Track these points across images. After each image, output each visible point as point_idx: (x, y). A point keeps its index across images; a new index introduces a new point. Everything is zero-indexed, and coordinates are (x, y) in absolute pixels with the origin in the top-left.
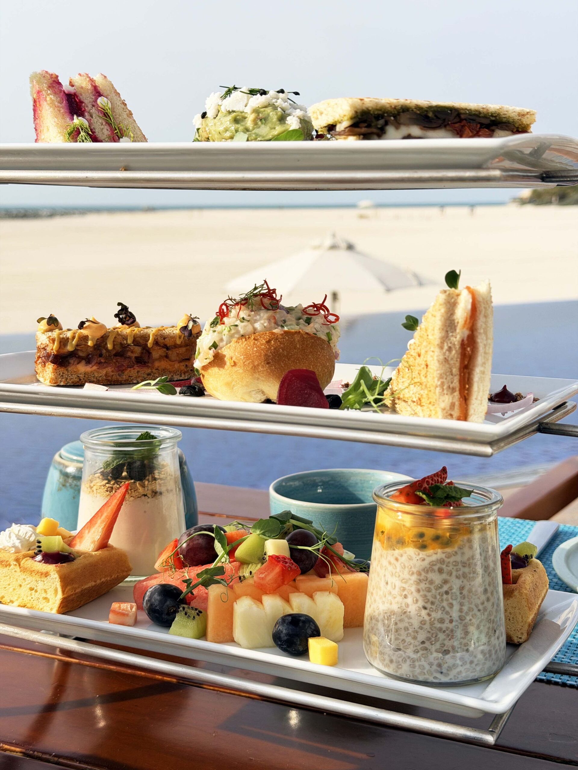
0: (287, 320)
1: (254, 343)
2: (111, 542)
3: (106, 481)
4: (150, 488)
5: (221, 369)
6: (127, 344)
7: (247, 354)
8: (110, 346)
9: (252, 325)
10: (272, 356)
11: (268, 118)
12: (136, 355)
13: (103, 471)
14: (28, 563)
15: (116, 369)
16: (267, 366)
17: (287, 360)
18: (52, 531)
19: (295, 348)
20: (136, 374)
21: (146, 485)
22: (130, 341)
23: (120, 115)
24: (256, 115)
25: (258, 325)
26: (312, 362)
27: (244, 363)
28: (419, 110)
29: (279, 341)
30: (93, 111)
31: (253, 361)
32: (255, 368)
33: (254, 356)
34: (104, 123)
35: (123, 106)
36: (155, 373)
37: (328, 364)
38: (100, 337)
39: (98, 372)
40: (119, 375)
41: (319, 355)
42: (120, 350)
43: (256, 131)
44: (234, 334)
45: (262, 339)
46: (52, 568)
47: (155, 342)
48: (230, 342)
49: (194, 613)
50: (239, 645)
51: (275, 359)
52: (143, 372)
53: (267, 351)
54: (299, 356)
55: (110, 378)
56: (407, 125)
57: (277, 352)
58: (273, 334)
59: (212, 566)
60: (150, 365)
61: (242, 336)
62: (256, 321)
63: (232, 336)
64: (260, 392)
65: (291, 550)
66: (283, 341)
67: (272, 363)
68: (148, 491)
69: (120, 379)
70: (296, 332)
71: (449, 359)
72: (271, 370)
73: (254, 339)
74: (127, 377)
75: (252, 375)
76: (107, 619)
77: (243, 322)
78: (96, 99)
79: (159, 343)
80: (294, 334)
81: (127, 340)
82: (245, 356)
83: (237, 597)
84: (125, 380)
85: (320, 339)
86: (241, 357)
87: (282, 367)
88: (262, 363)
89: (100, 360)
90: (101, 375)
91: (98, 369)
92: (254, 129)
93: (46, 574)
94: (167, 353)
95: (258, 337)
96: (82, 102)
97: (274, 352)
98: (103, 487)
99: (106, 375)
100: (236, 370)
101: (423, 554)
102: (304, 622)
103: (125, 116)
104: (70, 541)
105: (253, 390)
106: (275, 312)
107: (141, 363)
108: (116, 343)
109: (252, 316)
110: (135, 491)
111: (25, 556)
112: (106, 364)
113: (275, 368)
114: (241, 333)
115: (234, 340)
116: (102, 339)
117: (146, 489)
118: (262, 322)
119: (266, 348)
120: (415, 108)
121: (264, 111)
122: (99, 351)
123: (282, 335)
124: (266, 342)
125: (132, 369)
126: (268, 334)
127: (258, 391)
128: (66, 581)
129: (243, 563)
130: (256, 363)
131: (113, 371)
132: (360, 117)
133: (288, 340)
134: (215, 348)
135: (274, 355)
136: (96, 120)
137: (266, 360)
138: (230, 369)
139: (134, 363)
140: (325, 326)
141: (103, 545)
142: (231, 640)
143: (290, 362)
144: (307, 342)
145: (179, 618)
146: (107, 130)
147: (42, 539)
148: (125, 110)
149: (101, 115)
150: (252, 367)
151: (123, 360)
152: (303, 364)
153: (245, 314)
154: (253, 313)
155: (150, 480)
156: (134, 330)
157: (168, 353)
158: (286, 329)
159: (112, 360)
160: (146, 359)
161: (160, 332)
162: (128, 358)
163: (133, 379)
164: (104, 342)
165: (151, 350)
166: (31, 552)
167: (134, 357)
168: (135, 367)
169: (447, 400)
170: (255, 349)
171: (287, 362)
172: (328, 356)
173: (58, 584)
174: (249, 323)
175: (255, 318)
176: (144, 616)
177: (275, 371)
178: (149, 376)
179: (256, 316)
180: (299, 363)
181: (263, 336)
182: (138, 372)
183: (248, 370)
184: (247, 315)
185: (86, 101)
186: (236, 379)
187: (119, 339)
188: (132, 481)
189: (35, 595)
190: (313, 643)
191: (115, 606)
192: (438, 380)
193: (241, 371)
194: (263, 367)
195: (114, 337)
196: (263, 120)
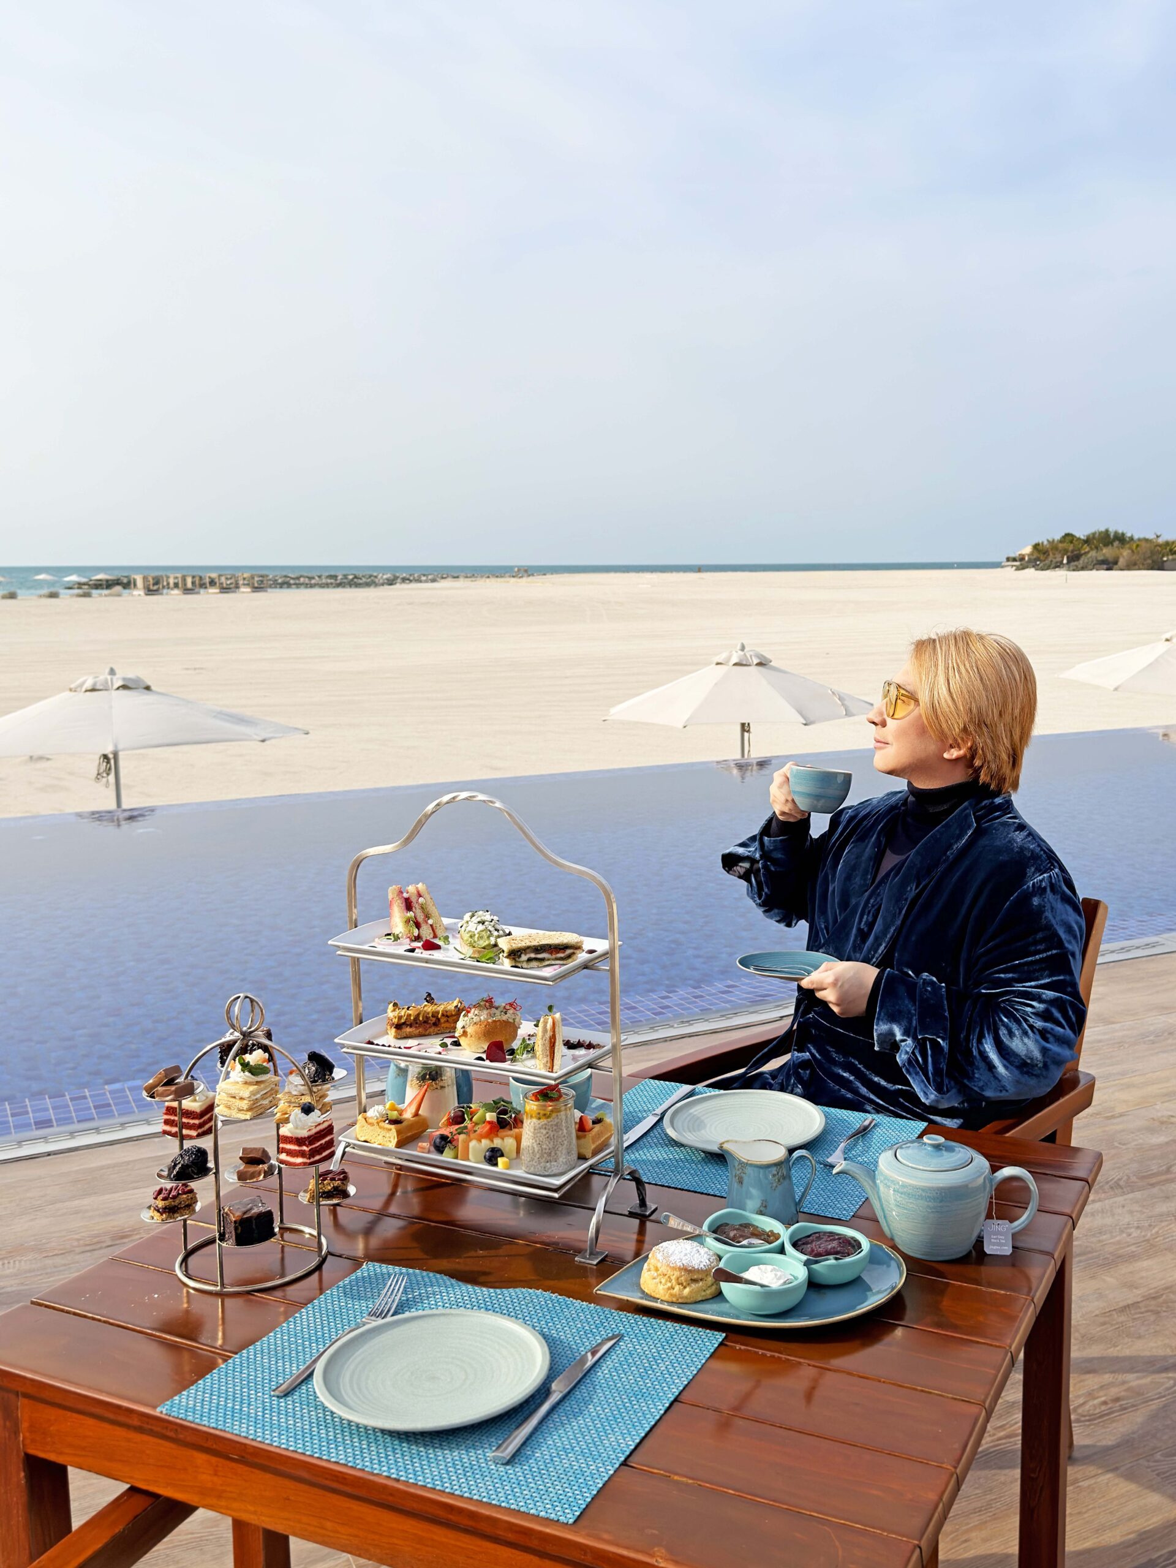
1: (480, 1026)
2: (420, 1112)
3: (419, 1083)
5: (466, 1038)
7: (476, 1031)
8: (421, 1019)
9: (480, 1017)
10: (487, 1033)
12: (433, 1022)
13: (417, 1077)
14: (382, 1124)
15: (422, 1030)
16: (485, 1037)
17: (492, 1035)
18: (393, 1109)
21: (438, 1084)
22: (430, 1015)
25: (482, 1018)
27: (476, 1036)
30: (417, 906)
31: (479, 1035)
32: (479, 1038)
33: (479, 1033)
34: (421, 912)
38: (417, 1014)
39: (415, 1032)
42: (426, 1020)
46: (392, 1127)
47: (442, 1015)
48: (470, 1026)
49: (453, 1147)
50: (471, 1161)
51: (487, 1035)
53: (484, 1030)
54: (497, 1032)
55: (421, 1033)
59: (463, 1125)
60: (439, 1025)
61: (475, 1023)
65: (498, 1118)
68: (439, 1086)
70: (500, 1019)
71: (545, 1044)
72: (484, 1042)
73: (480, 1024)
75: (477, 1044)
76: (416, 1150)
78: (418, 899)
79: (444, 1015)
82: (476, 1033)
83: (471, 1140)
86: (474, 1033)
87: (489, 1038)
88: (482, 1036)
89: (416, 1026)
91: (415, 1030)
93: (391, 1130)
94: (447, 1019)
97: (488, 1031)
98: (417, 1085)
99: (419, 1033)
100: (472, 1038)
101: (539, 1122)
102: (497, 1151)
103: (431, 906)
104: (401, 1112)
107: (435, 1025)
108: (425, 1017)
110: (432, 1086)
111: (381, 1121)
112: (418, 1028)
115: (472, 1025)
122: (416, 1021)
124: (485, 1026)
125: (431, 1028)
128: (399, 1133)
129: (476, 1124)
134: (464, 1028)
137: (484, 1035)
138: (469, 1038)
141: (416, 1114)
142: (468, 1159)
145: (447, 1150)
146: (422, 916)
147: (389, 1112)
149: (420, 908)
151: (427, 1025)
152: (502, 1035)
155: (440, 1082)
158: (495, 1017)
159: (422, 1025)
160: (438, 1023)
161: (446, 1011)
162: (429, 1023)
164: (419, 1016)
165: (440, 1019)
166: (384, 1119)
168: (433, 1027)
169: (545, 1060)
170: (480, 1029)
173: (395, 1134)
176: (432, 1149)
177: (486, 1042)
180: (498, 1035)
183: (476, 1041)
186: (471, 1043)
187: (427, 1015)
188: (431, 1083)
189: (385, 1140)
190: (500, 1159)
191: (420, 1144)
192: (542, 1051)
193: (474, 1041)
195: (423, 1012)
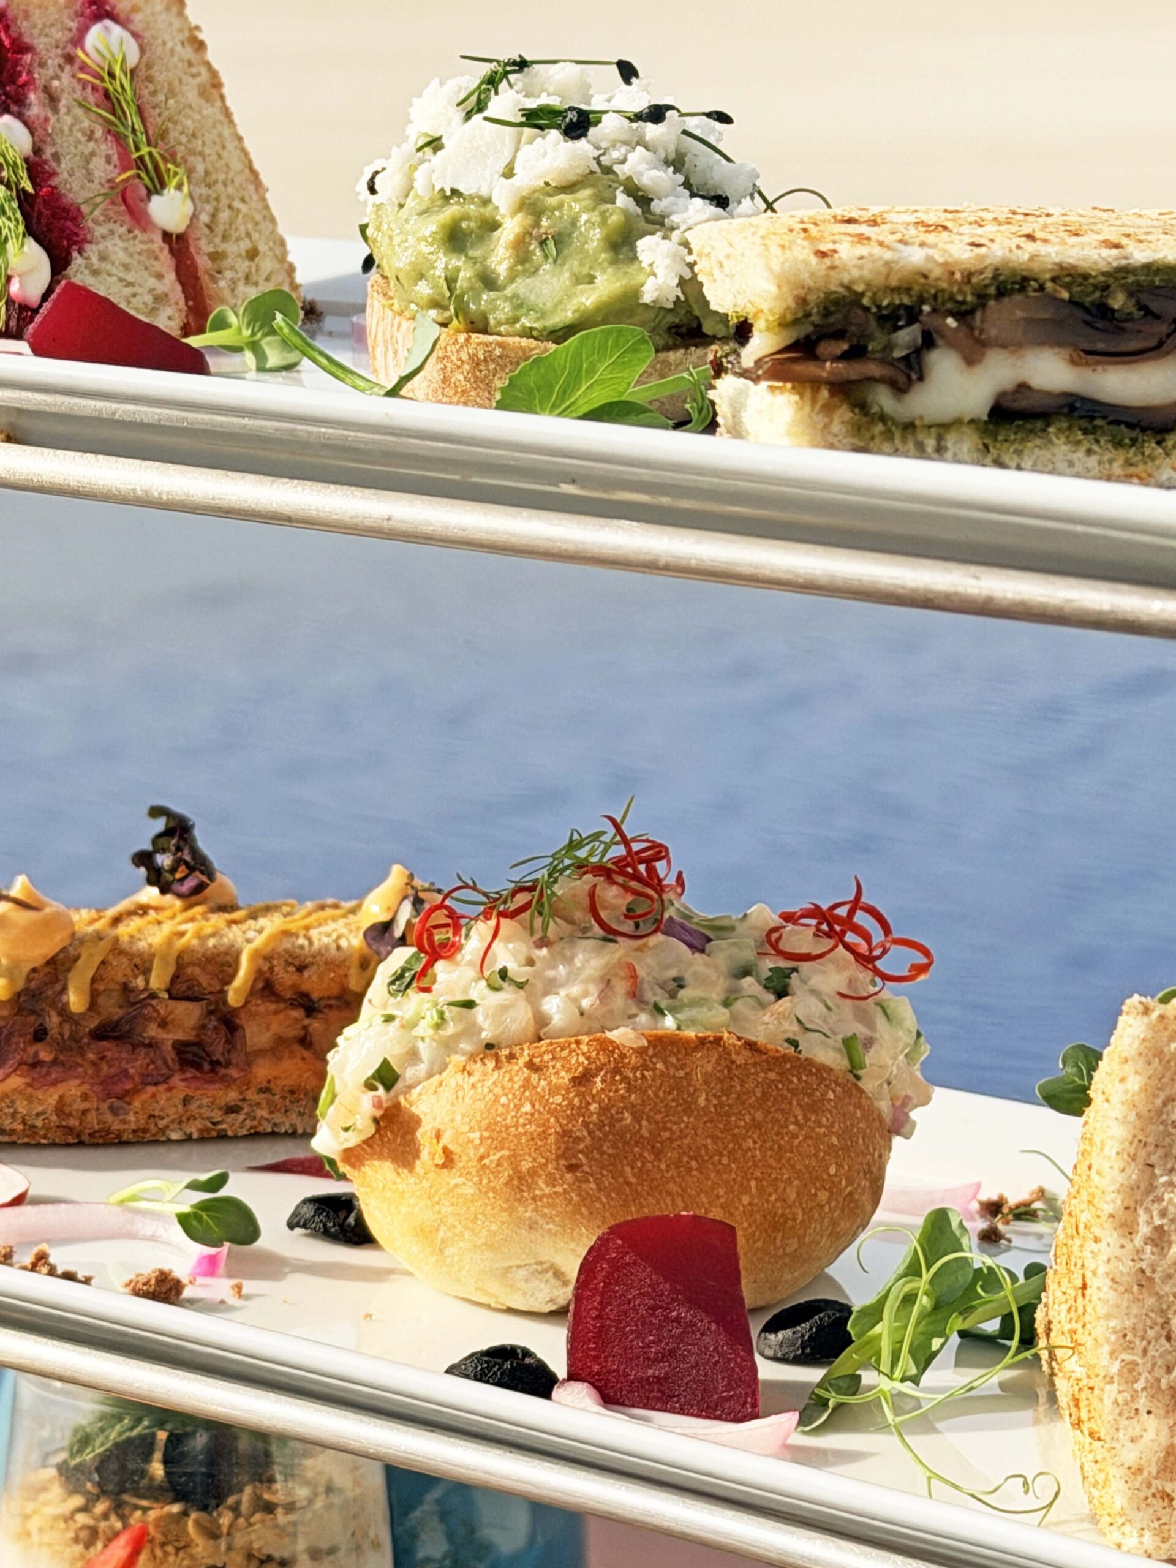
0: (688, 977)
1: (527, 1080)
3: (78, 1501)
4: (240, 1540)
5: (404, 1172)
6: (146, 989)
7: (496, 1123)
8: (76, 1000)
9: (534, 1001)
10: (588, 1140)
11: (570, 235)
12: (180, 1036)
13: (65, 1462)
15: (98, 1089)
16: (568, 1176)
17: (650, 1158)
19: (688, 1107)
20: (180, 1108)
21: (225, 1530)
22: (158, 980)
23: (171, 93)
24: (530, 220)
25: (554, 1007)
26: (755, 1165)
27: (482, 1158)
28: (1068, 287)
29: (625, 1079)
30: (64, 83)
31: (514, 1156)
32: (520, 1184)
33: (518, 1136)
34: (99, 133)
35: (188, 53)
36: (258, 1104)
37: (833, 1170)
38: (44, 961)
39: (30, 1099)
40: (114, 1110)
41: (794, 1136)
42: (117, 1013)
43: (521, 286)
44: (457, 1037)
45: (558, 1065)
47: (260, 985)
48: (444, 1067)
51: (602, 1153)
52: (205, 1101)
53: (570, 1118)
54: (700, 1141)
55: (73, 1122)
56: (1012, 345)
57: (612, 1125)
58: (607, 1046)
60: (233, 1072)
61: (489, 1046)
62: (550, 987)
63: (448, 1046)
64: (546, 1271)
66: (643, 1076)
67: (586, 1169)
68: (233, 1554)
69: (116, 1126)
70: (702, 1042)
71: (1157, 1277)
72: (585, 1197)
73: (531, 1065)
74: (143, 1118)
75: (511, 1210)
77: (496, 989)
78: (83, 31)
79: (278, 988)
80: (696, 1049)
81: (146, 972)
82: (486, 1134)
84: (134, 1131)
85: (808, 1066)
86: (472, 1135)
87: (628, 1183)
88: (550, 1167)
89: (36, 1053)
90: (40, 1109)
91: (29, 1085)
92: (512, 278)
94: (305, 1028)
95: (546, 1057)
96: (28, 49)
97: (600, 1126)
98: (62, 1525)
99: (61, 1109)
100: (453, 1182)
103: (191, 95)
105: (518, 1262)
106: (639, 949)
107: (197, 1066)
108: (101, 987)
109: (538, 965)
110: (178, 1550)
112: (60, 1069)
113: (600, 1189)
114: (484, 1035)
115: (458, 1059)
116: (48, 969)
117: (223, 1547)
118: (575, 990)
119: (571, 1103)
120: (1054, 280)
121: (560, 207)
122: (32, 1018)
123: (641, 1051)
124: (574, 1079)
125: (162, 1088)
126: (585, 1048)
127: (539, 1268)
130: (526, 1165)
131: (85, 1097)
132: (815, 318)
133: (662, 1074)
134: (388, 1088)
135: (599, 1134)
136: (69, 120)
137: (563, 1156)
138: (431, 1175)
139: (168, 1068)
140: (848, 1001)
143: (663, 1166)
144: (742, 1082)
146: (108, 160)
148: (194, 70)
149: (92, 99)
150: (511, 1178)
151: (124, 1055)
152: (718, 1172)
153: (514, 955)
154: (544, 951)
155: (244, 1507)
156: (182, 934)
157: (310, 1029)
158: (669, 1022)
159: (82, 1054)
160: (218, 1050)
161: (287, 944)
162: (150, 1045)
163: (167, 1127)
164: (57, 980)
165: (243, 1015)
167: (170, 1043)
168: (176, 1080)
169: (1149, 1435)
170: (527, 1108)
171: (649, 1166)
172: (838, 1136)
174: (522, 992)
175: (550, 973)
177: (598, 1199)
178: (233, 1115)
179: (554, 967)
180: (699, 1169)
181: (565, 1054)
182: (186, 1101)
183: (494, 1190)
184: (522, 958)
185: (40, 43)
186: (451, 1220)
187: (120, 970)
188: (176, 1508)
192: (1113, 1354)
193: (469, 1190)
194: (551, 1181)
195: (98, 960)
196: (551, 244)
